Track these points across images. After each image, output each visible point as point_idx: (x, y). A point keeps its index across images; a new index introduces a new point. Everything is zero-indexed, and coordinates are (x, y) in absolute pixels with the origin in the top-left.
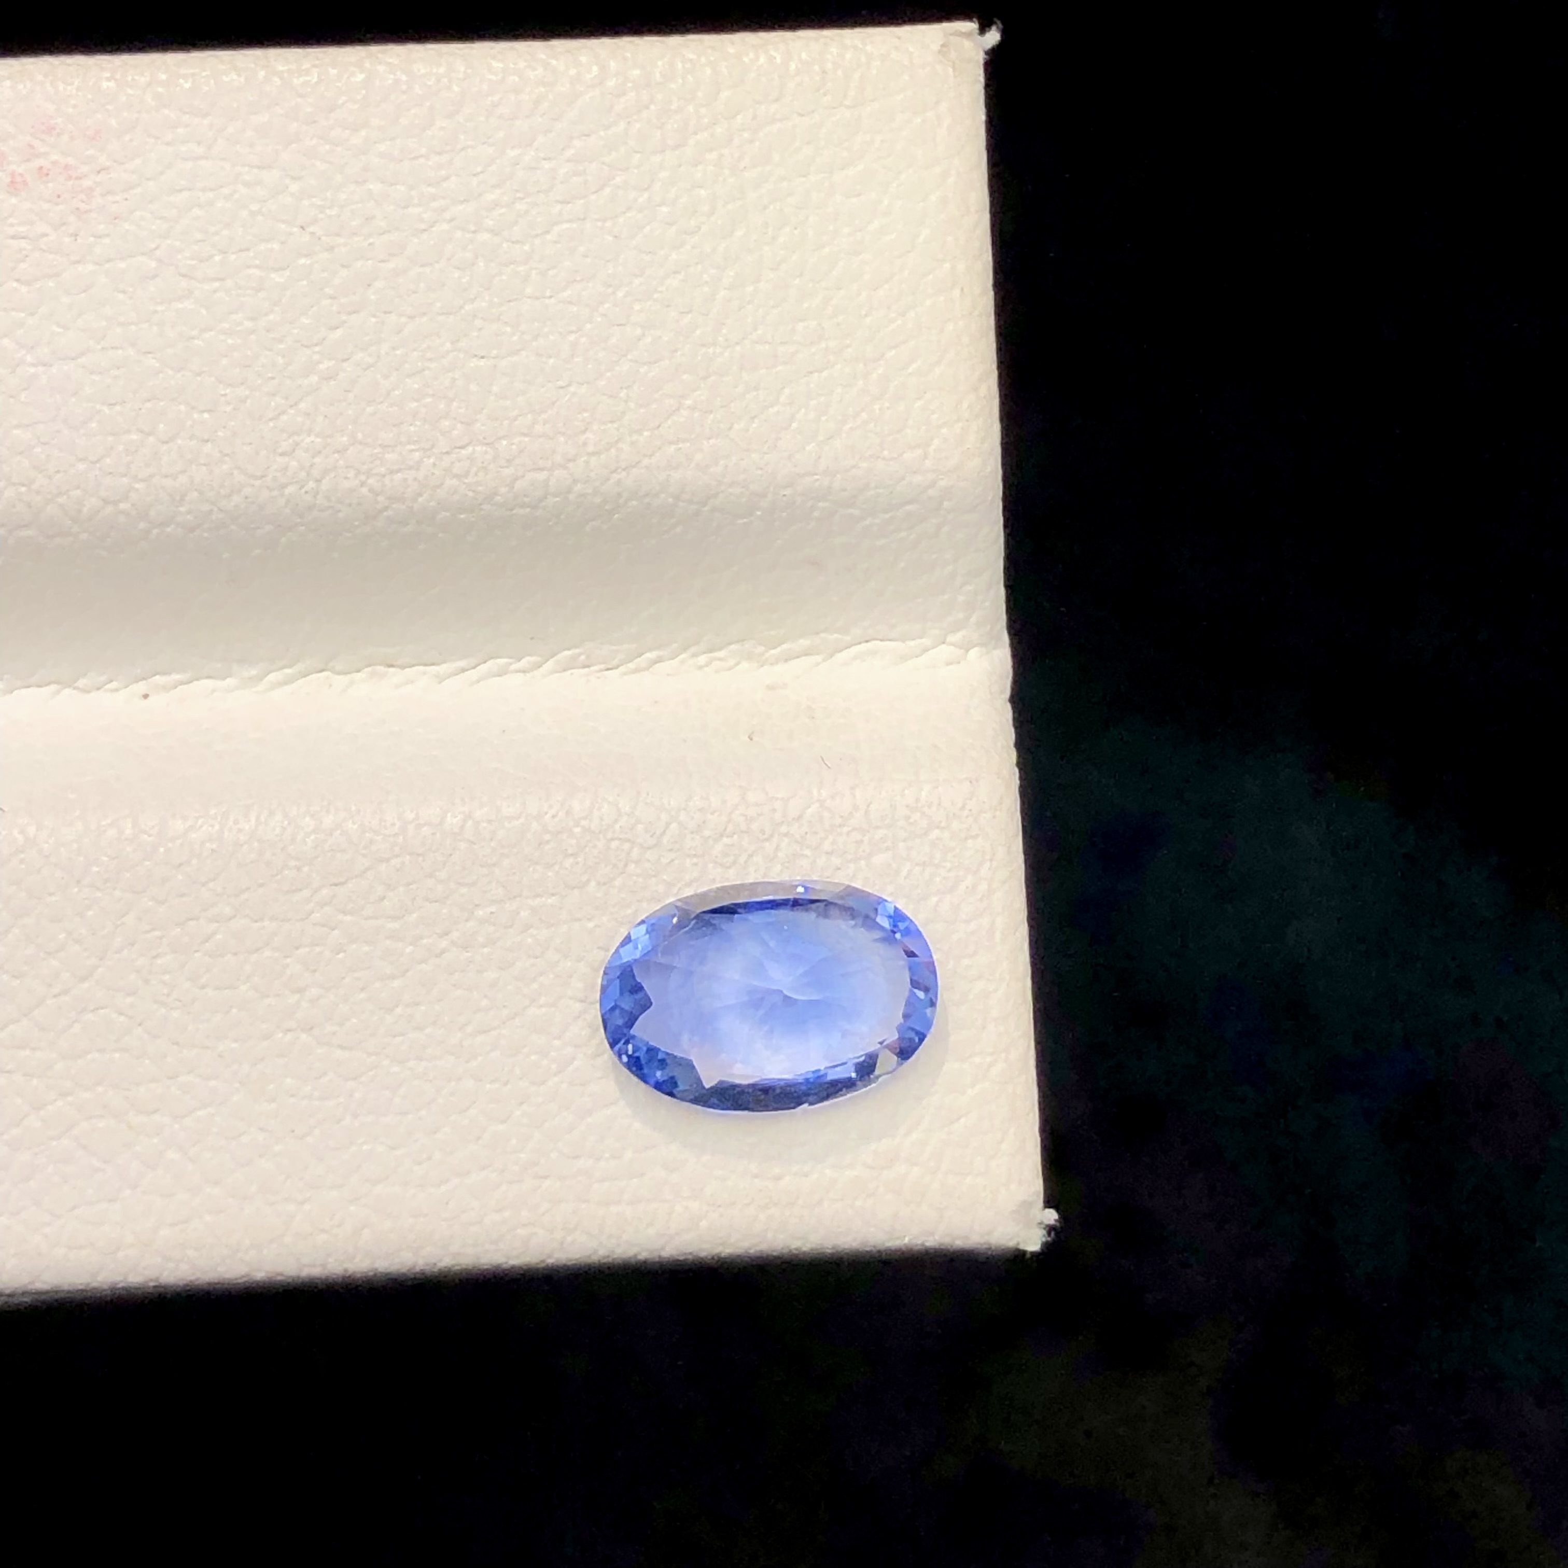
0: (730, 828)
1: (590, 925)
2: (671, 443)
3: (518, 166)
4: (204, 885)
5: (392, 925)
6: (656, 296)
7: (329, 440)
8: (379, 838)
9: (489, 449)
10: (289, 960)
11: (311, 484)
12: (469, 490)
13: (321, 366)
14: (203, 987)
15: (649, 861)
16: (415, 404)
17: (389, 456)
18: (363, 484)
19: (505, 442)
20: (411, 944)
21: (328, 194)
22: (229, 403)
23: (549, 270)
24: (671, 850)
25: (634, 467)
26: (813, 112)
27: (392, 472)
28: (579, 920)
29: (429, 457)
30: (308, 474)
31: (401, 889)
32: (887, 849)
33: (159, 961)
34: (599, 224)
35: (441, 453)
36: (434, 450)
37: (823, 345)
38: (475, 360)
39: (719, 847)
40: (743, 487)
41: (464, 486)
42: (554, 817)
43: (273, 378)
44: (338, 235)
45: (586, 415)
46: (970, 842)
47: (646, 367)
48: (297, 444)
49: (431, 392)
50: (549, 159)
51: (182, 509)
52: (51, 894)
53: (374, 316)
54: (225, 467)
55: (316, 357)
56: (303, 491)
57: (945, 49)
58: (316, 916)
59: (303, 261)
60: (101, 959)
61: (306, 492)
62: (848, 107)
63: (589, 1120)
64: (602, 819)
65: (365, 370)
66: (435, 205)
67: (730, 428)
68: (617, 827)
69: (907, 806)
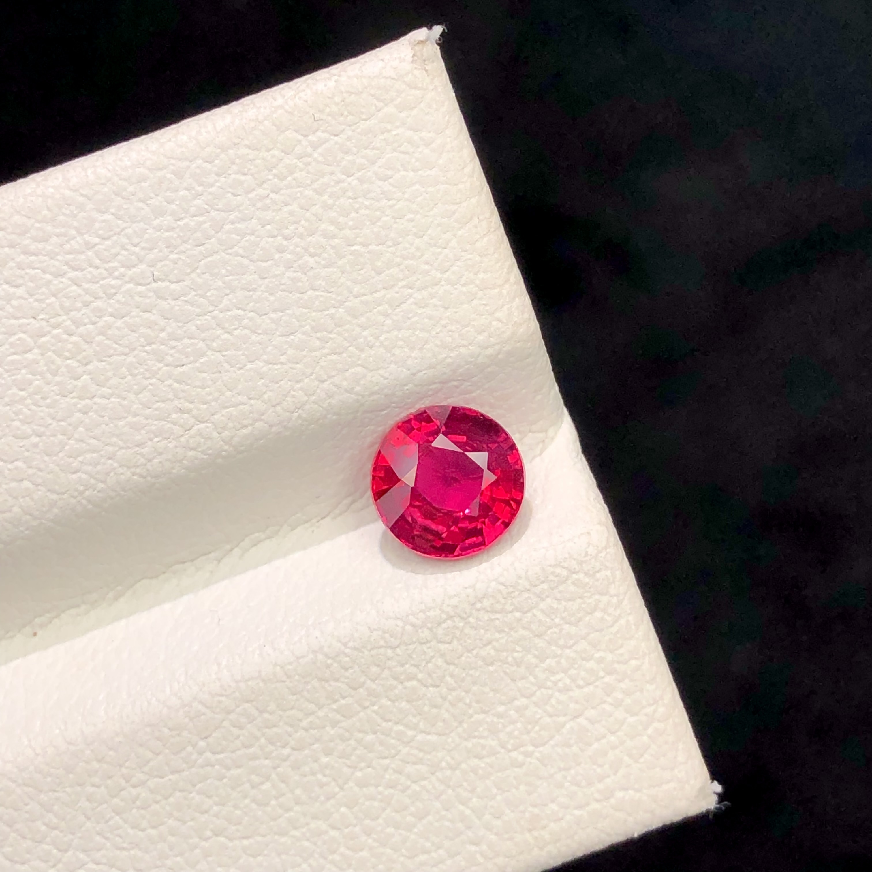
0: (444, 616)
1: (376, 708)
2: (323, 381)
3: (162, 231)
4: (121, 766)
5: (252, 750)
6: (282, 287)
7: (102, 453)
8: (223, 699)
9: (208, 424)
10: (192, 795)
11: (101, 486)
12: (205, 455)
13: (79, 406)
14: (143, 830)
15: (398, 655)
16: (150, 410)
17: (145, 450)
18: (134, 474)
19: (216, 417)
20: (266, 758)
21: (44, 289)
22: (28, 451)
23: (207, 292)
24: (410, 644)
25: (304, 404)
26: (343, 131)
27: (150, 461)
28: (367, 707)
29: (170, 442)
30: (95, 479)
31: (249, 726)
32: (548, 597)
33: (110, 823)
34: (230, 251)
35: (178, 437)
36: (172, 437)
37: (400, 284)
38: (179, 368)
39: (440, 631)
40: (379, 394)
41: (200, 453)
42: (329, 647)
43: (50, 424)
44: (60, 315)
45: (263, 381)
46: (598, 575)
47: (292, 337)
48: (82, 462)
49: (157, 399)
50: (182, 219)
51: (21, 529)
52: (26, 805)
53: (102, 361)
54: (40, 492)
55: (74, 400)
56: (95, 492)
57: (416, 58)
58: (200, 761)
59: (44, 339)
60: (73, 834)
61: (99, 492)
62: (365, 120)
63: (415, 830)
64: (361, 639)
65: (109, 399)
66: (116, 274)
67: (359, 360)
68: (372, 639)
69: (550, 566)
